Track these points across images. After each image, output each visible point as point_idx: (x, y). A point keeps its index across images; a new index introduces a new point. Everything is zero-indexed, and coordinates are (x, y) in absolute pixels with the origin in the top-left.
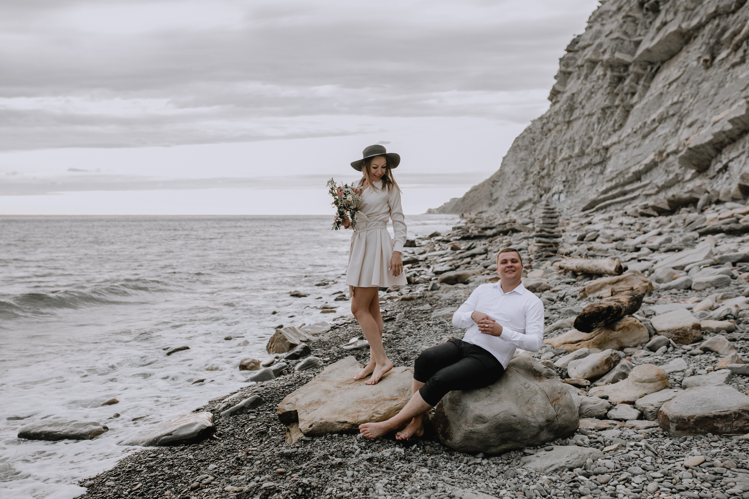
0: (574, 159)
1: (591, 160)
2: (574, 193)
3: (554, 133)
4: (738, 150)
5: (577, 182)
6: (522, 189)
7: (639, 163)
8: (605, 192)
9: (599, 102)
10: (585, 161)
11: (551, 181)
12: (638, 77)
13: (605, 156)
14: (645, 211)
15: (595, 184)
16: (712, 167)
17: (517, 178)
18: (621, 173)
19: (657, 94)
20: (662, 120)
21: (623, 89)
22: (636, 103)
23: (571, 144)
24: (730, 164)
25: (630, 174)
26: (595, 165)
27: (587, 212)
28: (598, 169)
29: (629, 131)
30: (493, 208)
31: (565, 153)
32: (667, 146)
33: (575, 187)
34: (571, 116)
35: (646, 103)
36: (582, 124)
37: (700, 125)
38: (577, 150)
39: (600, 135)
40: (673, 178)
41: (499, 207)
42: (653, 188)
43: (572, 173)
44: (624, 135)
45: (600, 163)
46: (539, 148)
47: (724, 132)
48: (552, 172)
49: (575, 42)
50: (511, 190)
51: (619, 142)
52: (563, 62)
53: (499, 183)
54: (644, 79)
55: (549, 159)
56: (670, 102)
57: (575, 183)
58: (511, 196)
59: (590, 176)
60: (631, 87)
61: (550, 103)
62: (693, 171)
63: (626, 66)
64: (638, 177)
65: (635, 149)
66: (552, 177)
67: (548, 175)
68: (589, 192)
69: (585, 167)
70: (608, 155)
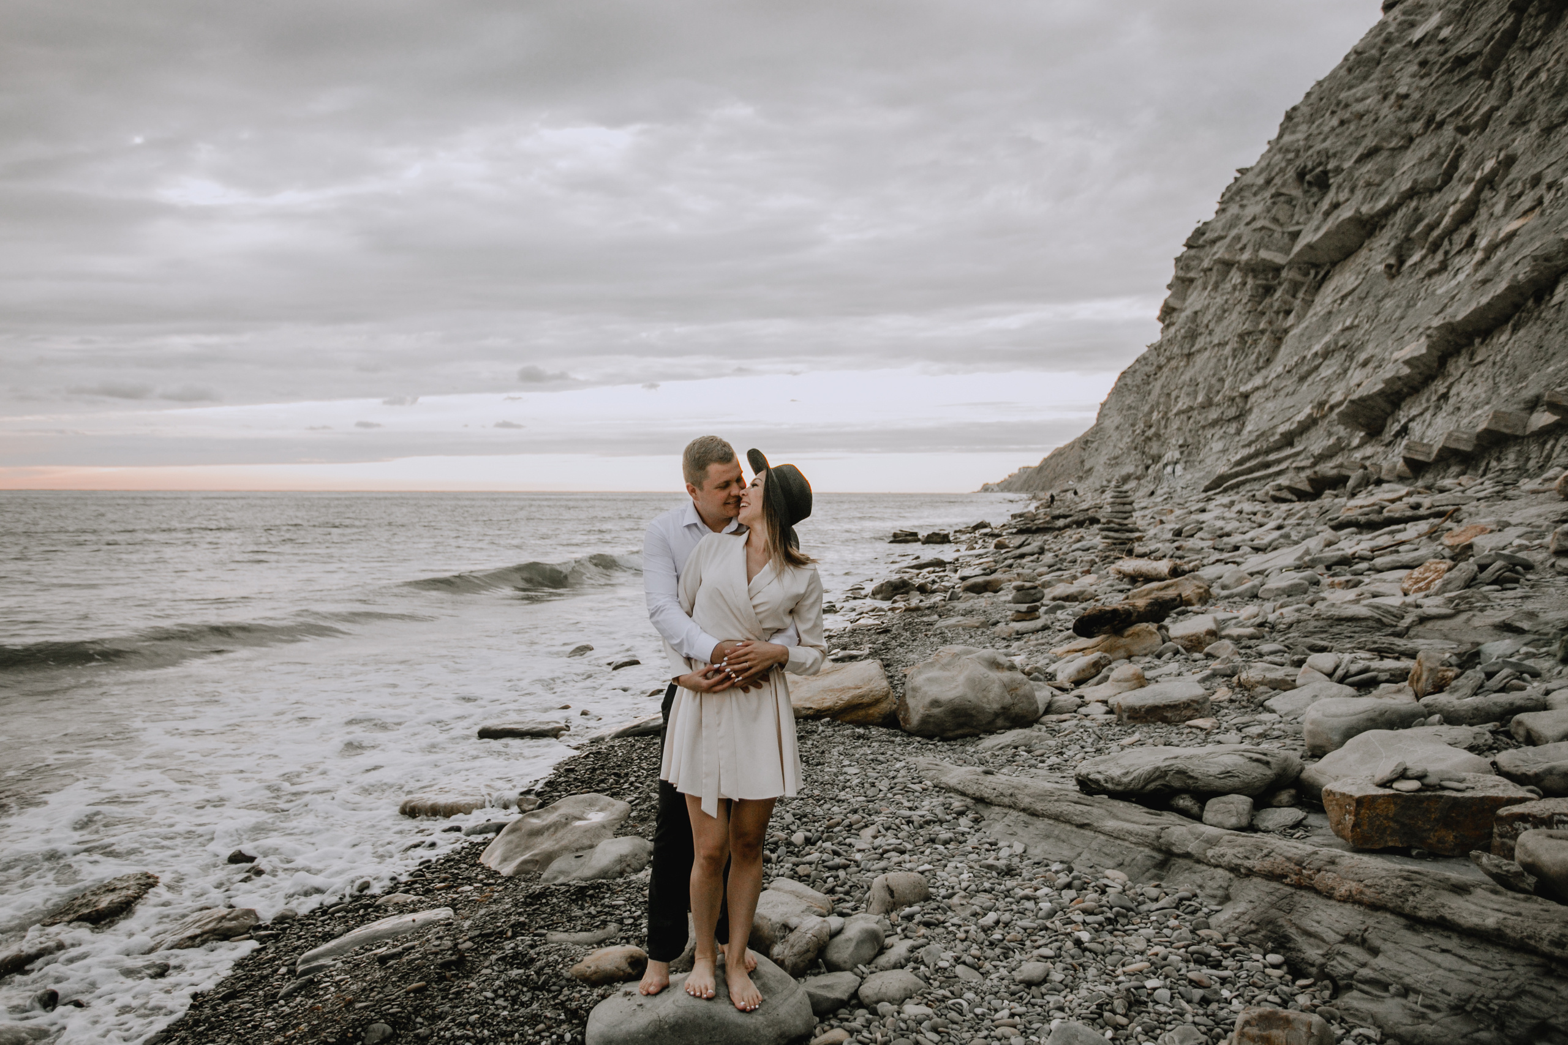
0: (1196, 412)
1: (1223, 413)
2: (1196, 463)
3: (1166, 371)
4: (1421, 404)
5: (1201, 446)
7: (1290, 419)
8: (1240, 463)
9: (1234, 325)
10: (1214, 414)
11: (1162, 445)
12: (1295, 287)
13: (1243, 408)
14: (1278, 494)
15: (1227, 450)
16: (1387, 429)
18: (1264, 434)
19: (1322, 313)
20: (1327, 354)
21: (1271, 306)
22: (1292, 327)
23: (1192, 389)
24: (1411, 425)
25: (1277, 436)
26: (1229, 420)
27: (1210, 493)
28: (1232, 428)
29: (1280, 369)
30: (1083, 484)
31: (1183, 403)
32: (1330, 395)
33: (1199, 454)
34: (1193, 346)
35: (1307, 327)
36: (1209, 358)
37: (1377, 364)
38: (1201, 398)
39: (1236, 375)
40: (1334, 444)
42: (1308, 459)
43: (1193, 432)
44: (1273, 375)
45: (1236, 418)
47: (1399, 378)
48: (1162, 431)
49: (1199, 232)
51: (1265, 386)
52: (1180, 264)
53: (1094, 445)
54: (1304, 289)
55: (1159, 413)
56: (1340, 327)
57: (1197, 448)
59: (1221, 438)
60: (1285, 302)
61: (1161, 325)
62: (1362, 434)
63: (1277, 269)
64: (1288, 440)
65: (1288, 398)
66: (1163, 439)
67: (1158, 435)
68: (1218, 462)
69: (1214, 424)
70: (1248, 407)
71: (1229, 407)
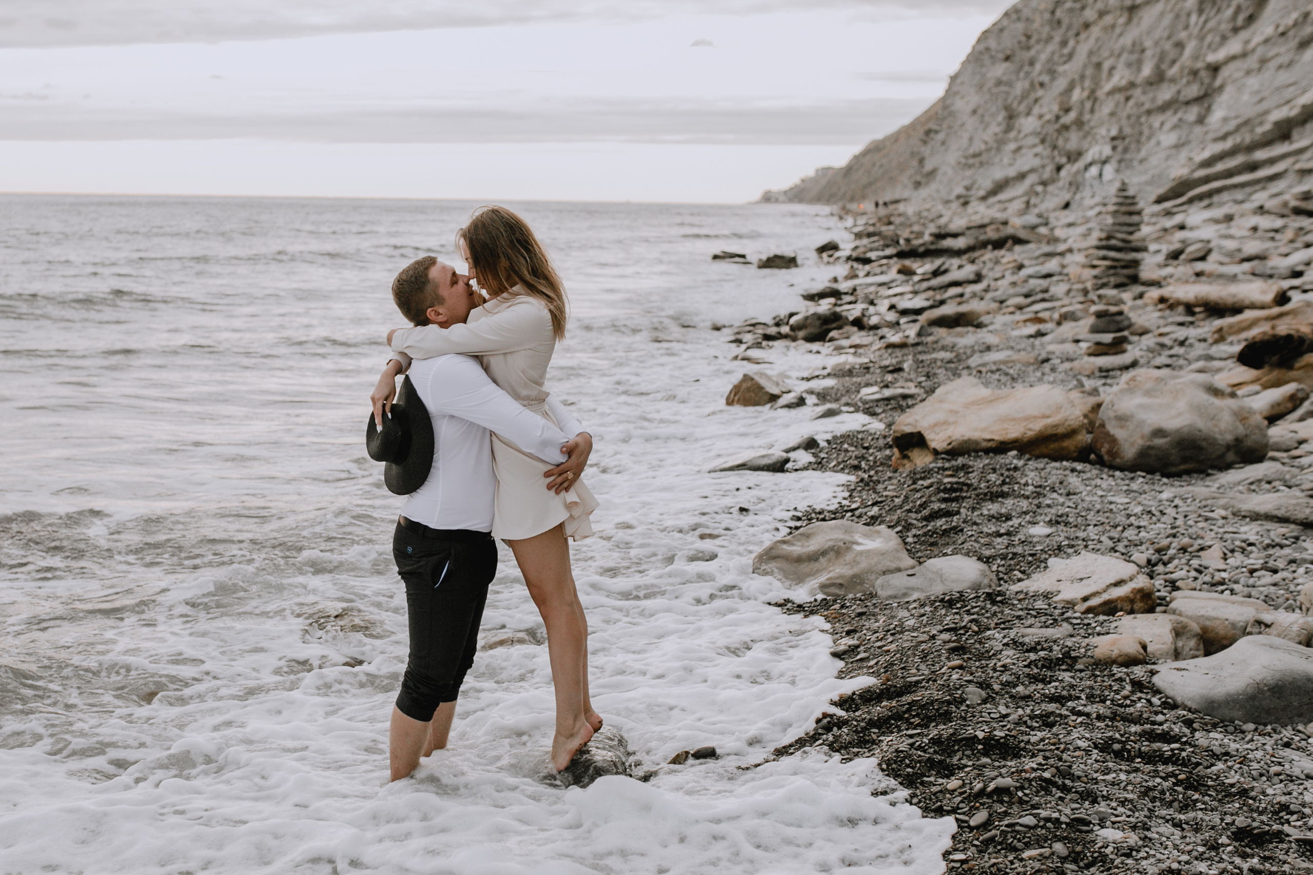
0: (1139, 90)
1: (1179, 92)
2: (1135, 163)
3: (1095, 31)
5: (1144, 138)
6: (998, 150)
7: (1288, 102)
8: (1208, 163)
10: (1165, 94)
11: (1085, 137)
13: (1210, 85)
15: (1183, 145)
17: (987, 126)
18: (1246, 123)
23: (1135, 57)
25: (1267, 127)
26: (1188, 103)
27: (1168, 205)
28: (1192, 114)
29: (1269, 30)
30: (924, 192)
31: (1120, 77)
33: (1139, 150)
36: (1162, 14)
38: (1147, 70)
39: (1202, 38)
41: (938, 191)
43: (1133, 119)
44: (1257, 39)
45: (1198, 100)
46: (1043, 57)
48: (1086, 117)
50: (971, 151)
51: (1244, 55)
53: (941, 136)
55: (1083, 89)
57: (1138, 142)
58: (970, 166)
59: (1175, 127)
64: (1284, 131)
65: (1281, 72)
66: (1086, 128)
67: (1079, 123)
68: (1170, 162)
69: (1164, 108)
70: (1218, 82)
71: (1188, 83)
